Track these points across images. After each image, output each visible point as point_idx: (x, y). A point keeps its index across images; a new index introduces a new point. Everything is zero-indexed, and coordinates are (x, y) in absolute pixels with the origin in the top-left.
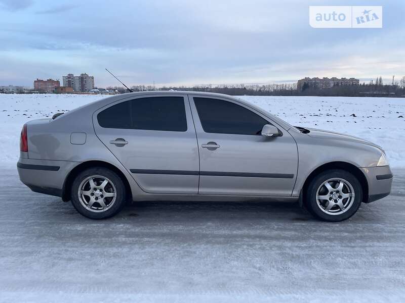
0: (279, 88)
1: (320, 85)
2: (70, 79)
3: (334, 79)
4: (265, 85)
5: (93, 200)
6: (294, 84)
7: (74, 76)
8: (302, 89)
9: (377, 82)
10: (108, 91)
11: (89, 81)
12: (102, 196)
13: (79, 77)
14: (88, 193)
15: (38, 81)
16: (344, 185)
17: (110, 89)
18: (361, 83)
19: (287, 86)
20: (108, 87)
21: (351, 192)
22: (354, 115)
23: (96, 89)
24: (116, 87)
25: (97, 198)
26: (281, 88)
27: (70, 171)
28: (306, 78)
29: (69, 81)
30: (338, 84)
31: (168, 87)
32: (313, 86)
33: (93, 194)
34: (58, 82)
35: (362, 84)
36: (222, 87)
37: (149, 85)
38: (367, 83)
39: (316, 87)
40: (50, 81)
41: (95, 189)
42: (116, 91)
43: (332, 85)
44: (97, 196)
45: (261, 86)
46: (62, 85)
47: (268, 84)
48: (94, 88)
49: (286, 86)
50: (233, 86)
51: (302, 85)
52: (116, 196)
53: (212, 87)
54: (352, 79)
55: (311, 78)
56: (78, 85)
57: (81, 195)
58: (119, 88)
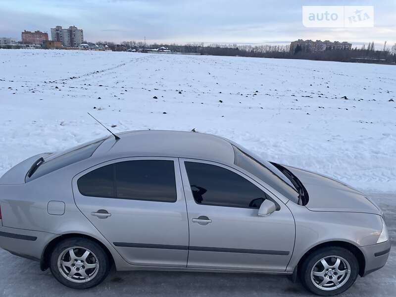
0: (271, 50)
1: (312, 48)
2: (58, 31)
3: (327, 42)
4: (258, 45)
5: (74, 270)
6: (287, 46)
7: (63, 28)
8: (294, 52)
9: (369, 47)
10: (98, 46)
11: (78, 34)
12: (83, 267)
13: (68, 30)
14: (68, 264)
15: (26, 33)
16: (341, 261)
17: (99, 44)
18: (353, 47)
19: (280, 48)
20: (97, 42)
21: (347, 268)
22: (346, 98)
23: (86, 43)
24: (106, 42)
25: (78, 269)
26: (274, 50)
27: (48, 243)
28: (299, 40)
29: (57, 33)
30: (330, 48)
31: (160, 44)
32: (306, 49)
33: (73, 265)
34: (46, 35)
35: (354, 49)
36: (215, 47)
37: (140, 42)
38: (359, 47)
39: (308, 51)
40: (38, 33)
41: (76, 260)
42: (106, 46)
43: (325, 48)
44: (78, 266)
45: (253, 46)
46: (50, 39)
47: (260, 45)
48: (83, 43)
49: (278, 48)
50: (226, 45)
51: (295, 47)
52: (98, 267)
53: (204, 46)
54: (345, 43)
55: (304, 40)
56: (66, 39)
57: (61, 265)
58: (109, 43)
